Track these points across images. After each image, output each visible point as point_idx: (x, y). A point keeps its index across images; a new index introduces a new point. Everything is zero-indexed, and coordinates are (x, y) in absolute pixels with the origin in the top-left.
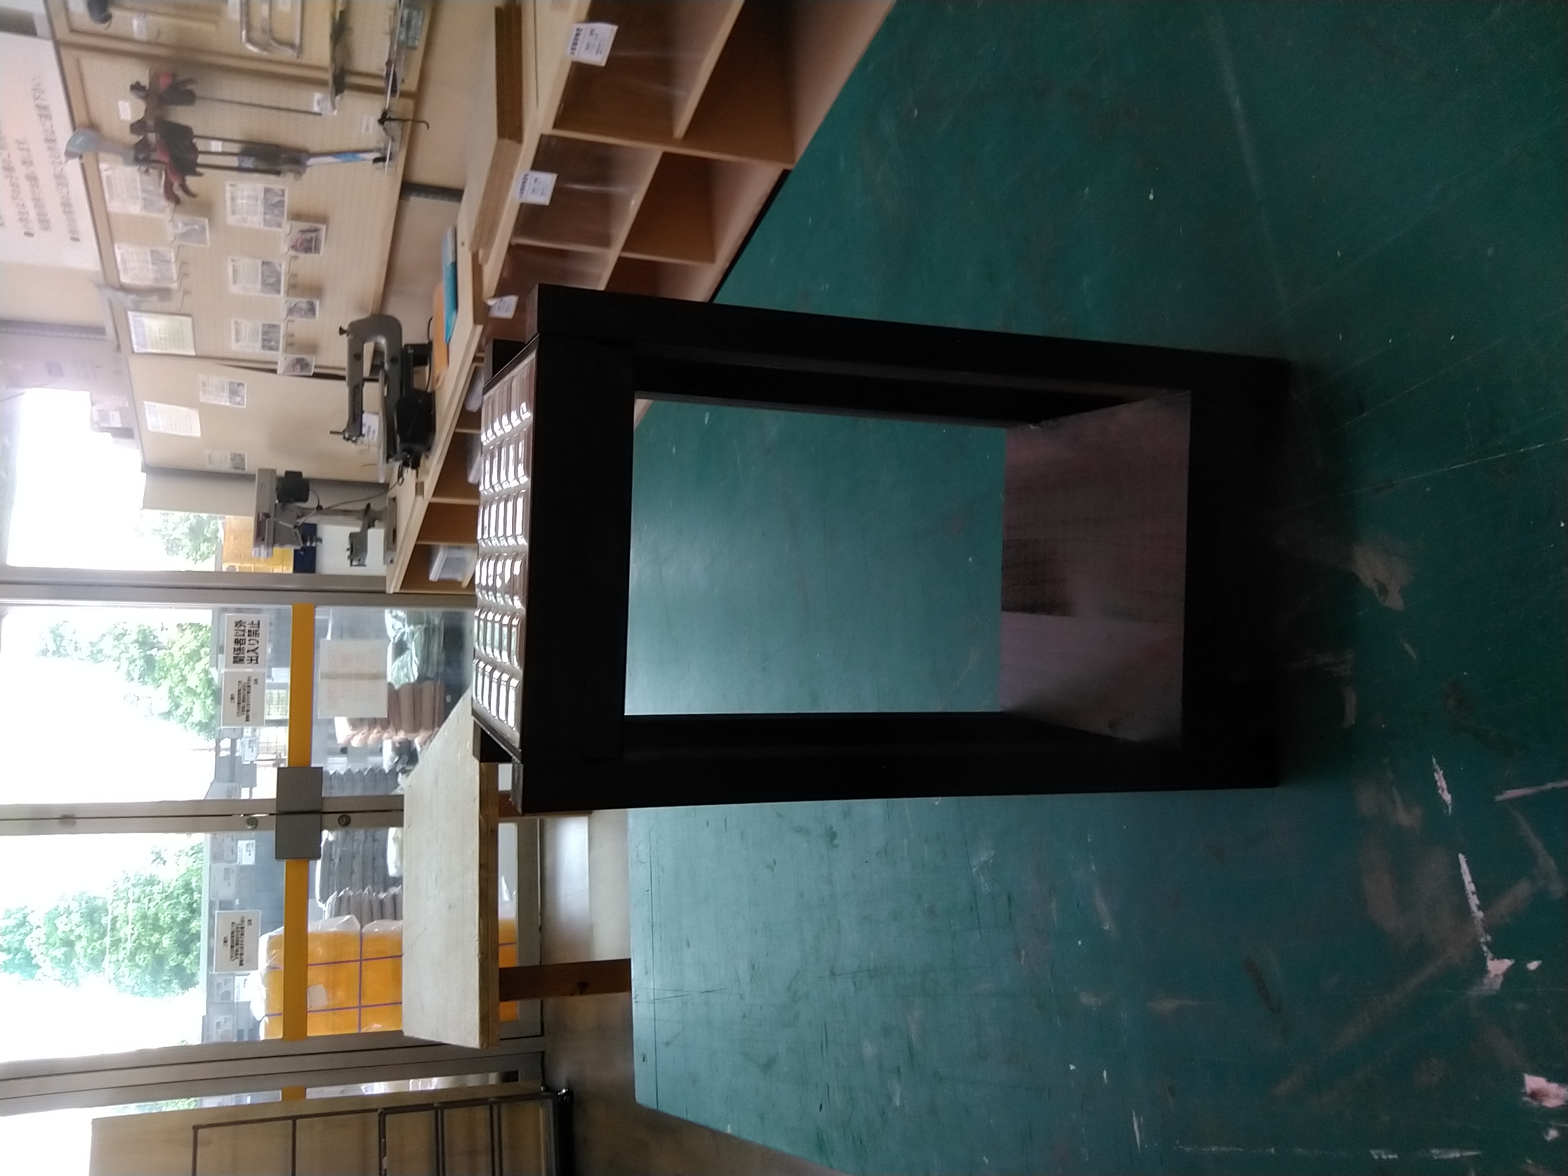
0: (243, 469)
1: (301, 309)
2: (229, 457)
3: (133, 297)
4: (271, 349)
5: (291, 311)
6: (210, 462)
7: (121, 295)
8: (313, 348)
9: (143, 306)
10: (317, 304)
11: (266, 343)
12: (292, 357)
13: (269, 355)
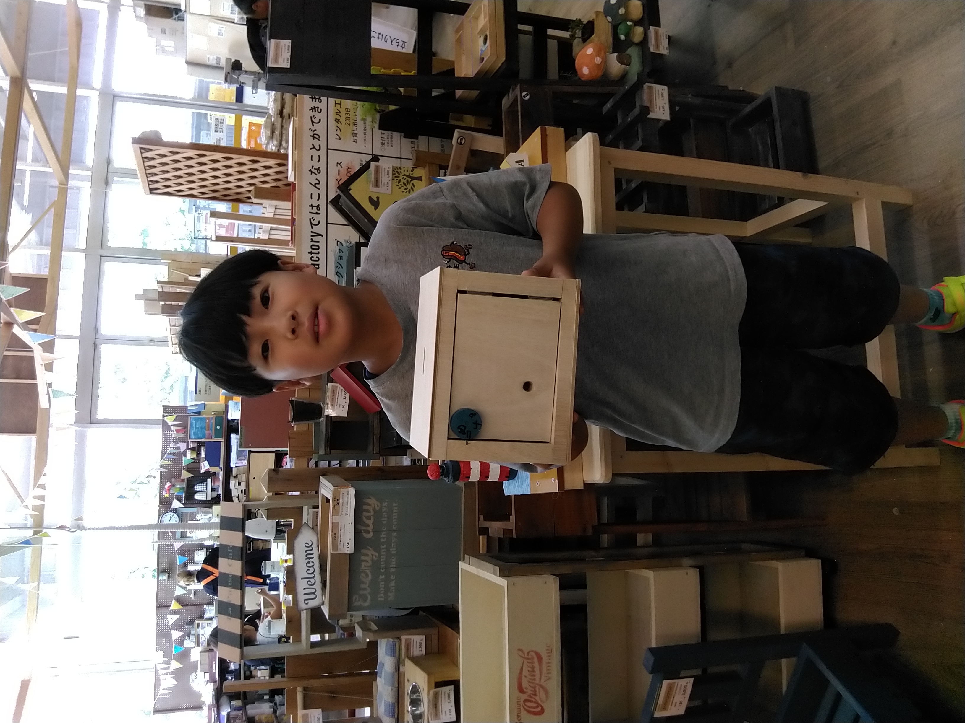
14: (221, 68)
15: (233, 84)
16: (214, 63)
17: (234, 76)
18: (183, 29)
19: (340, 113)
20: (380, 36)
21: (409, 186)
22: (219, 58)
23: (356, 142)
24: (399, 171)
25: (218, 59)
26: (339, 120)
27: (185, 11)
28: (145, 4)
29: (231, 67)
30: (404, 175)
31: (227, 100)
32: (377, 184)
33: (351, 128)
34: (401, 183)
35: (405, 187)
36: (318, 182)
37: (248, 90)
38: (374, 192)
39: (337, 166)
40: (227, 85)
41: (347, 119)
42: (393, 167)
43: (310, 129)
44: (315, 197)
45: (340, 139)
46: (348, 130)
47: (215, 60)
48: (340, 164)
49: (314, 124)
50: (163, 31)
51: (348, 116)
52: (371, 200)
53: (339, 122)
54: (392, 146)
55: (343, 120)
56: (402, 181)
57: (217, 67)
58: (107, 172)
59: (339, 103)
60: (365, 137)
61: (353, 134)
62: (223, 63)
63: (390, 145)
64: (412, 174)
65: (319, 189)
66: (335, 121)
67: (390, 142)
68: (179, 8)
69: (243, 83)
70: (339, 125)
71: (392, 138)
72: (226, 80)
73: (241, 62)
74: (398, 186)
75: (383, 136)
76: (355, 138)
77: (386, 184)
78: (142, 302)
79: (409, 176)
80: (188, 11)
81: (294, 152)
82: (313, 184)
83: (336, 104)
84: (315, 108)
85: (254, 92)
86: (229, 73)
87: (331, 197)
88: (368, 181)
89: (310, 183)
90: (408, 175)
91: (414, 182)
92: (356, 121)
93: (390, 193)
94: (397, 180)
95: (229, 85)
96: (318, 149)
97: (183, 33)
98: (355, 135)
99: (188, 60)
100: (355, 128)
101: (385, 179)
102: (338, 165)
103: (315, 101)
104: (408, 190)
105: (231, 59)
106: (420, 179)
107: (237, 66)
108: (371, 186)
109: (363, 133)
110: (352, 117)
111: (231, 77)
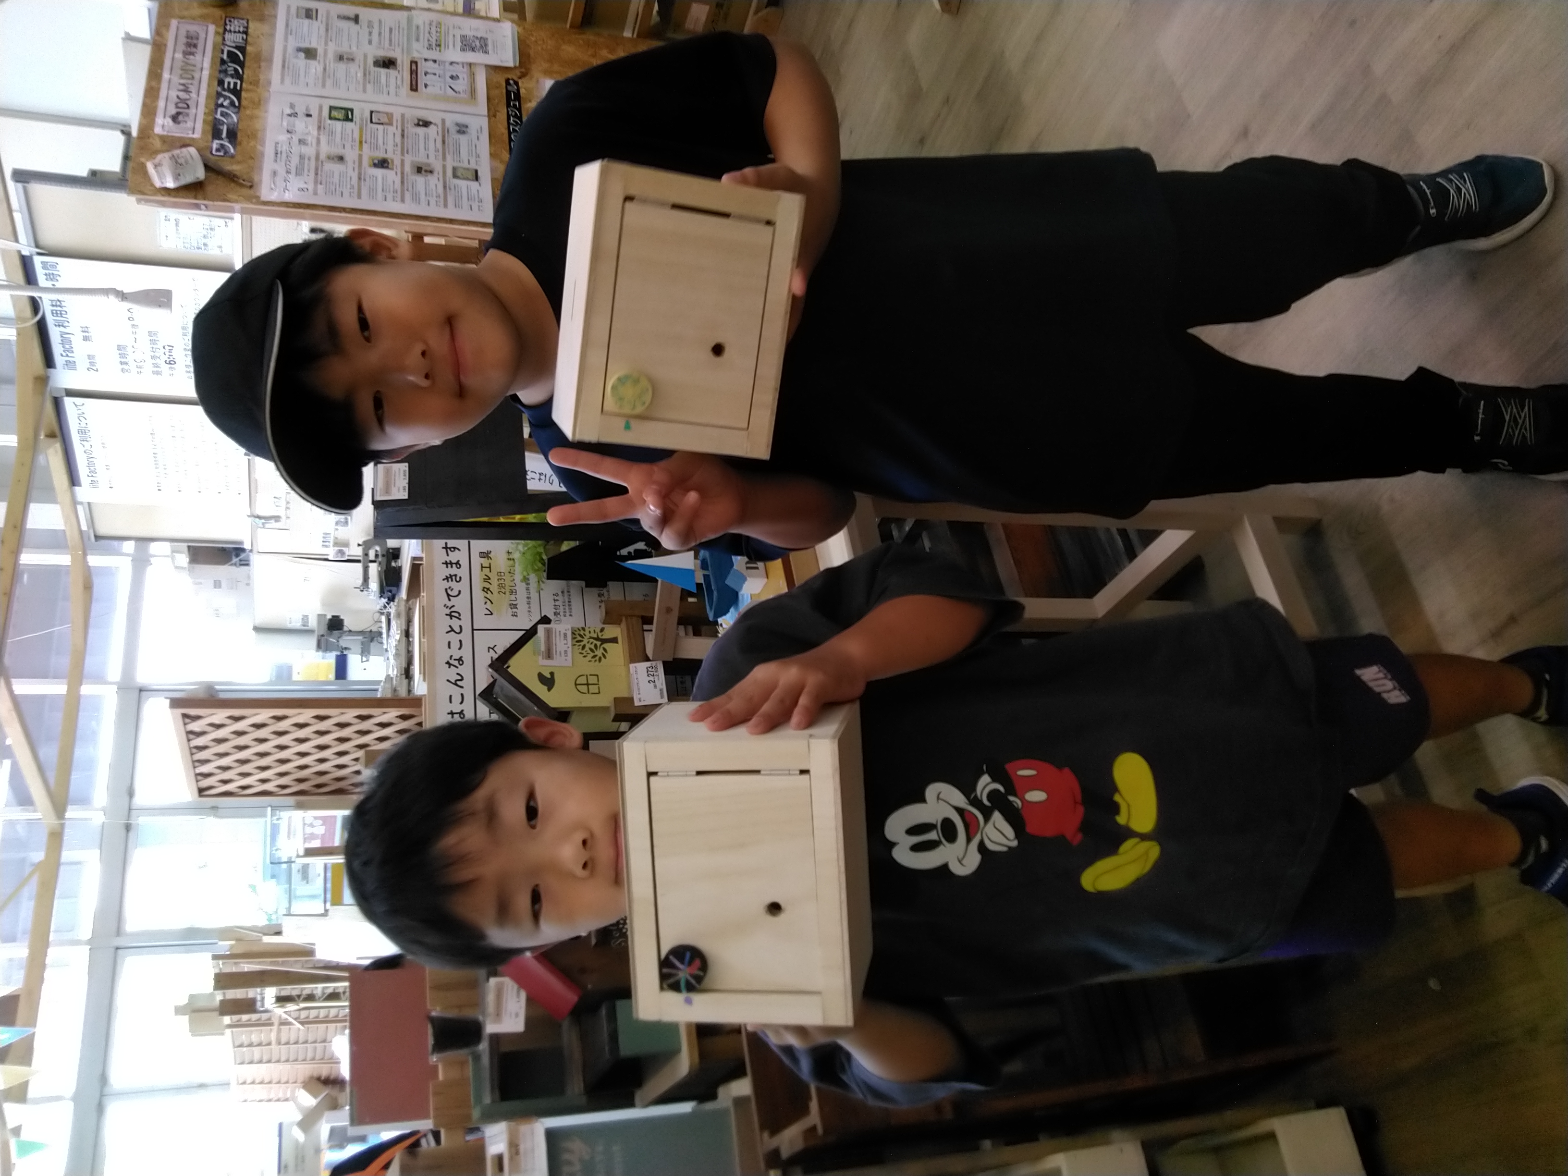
0: (308, 626)
1: (341, 522)
2: (301, 617)
3: (263, 521)
4: (326, 546)
5: (337, 523)
6: (290, 623)
7: (257, 520)
8: (346, 545)
9: (267, 526)
10: (349, 518)
11: (325, 544)
12: (337, 548)
13: (324, 551)
14: (310, 632)
15: (331, 651)
16: (297, 624)
17: (331, 639)
18: (249, 577)
19: (490, 579)
20: (543, 477)
21: (599, 653)
22: (307, 616)
23: (516, 616)
24: (582, 633)
25: (305, 618)
26: (488, 589)
27: (251, 551)
28: (189, 547)
29: (326, 627)
30: (591, 638)
31: (322, 678)
32: (549, 655)
33: (507, 598)
34: (587, 648)
35: (592, 654)
36: (459, 678)
37: (354, 661)
38: (545, 666)
39: (489, 651)
40: (320, 653)
41: (501, 586)
42: (572, 628)
43: (445, 605)
44: (457, 699)
45: (492, 614)
46: (502, 602)
47: (301, 621)
48: (493, 649)
49: (451, 598)
50: (217, 584)
51: (502, 582)
52: (542, 678)
53: (489, 592)
54: (571, 615)
55: (494, 587)
56: (588, 646)
57: (304, 631)
58: (130, 809)
59: (488, 566)
60: (530, 607)
61: (510, 605)
62: (313, 623)
63: (568, 614)
64: (602, 635)
65: (462, 687)
66: (483, 590)
67: (567, 610)
68: (241, 546)
69: (346, 648)
70: (488, 596)
71: (570, 605)
72: (319, 647)
73: (342, 617)
74: (581, 653)
75: (557, 603)
76: (515, 610)
77: (563, 653)
78: (186, 1018)
79: (597, 639)
80: (255, 550)
81: (422, 640)
82: (454, 682)
83: (482, 567)
84: (451, 576)
85: (364, 659)
86: (323, 636)
87: (481, 686)
88: (536, 652)
89: (448, 681)
90: (595, 636)
91: (606, 645)
92: (515, 588)
93: (571, 665)
94: (580, 645)
95: (324, 654)
96: (458, 630)
97: (248, 584)
98: (514, 606)
99: (257, 625)
100: (513, 597)
101: (562, 645)
102: (491, 650)
103: (452, 567)
104: (597, 658)
105: (325, 615)
106: (614, 640)
107: (335, 624)
108: (540, 658)
109: (526, 603)
110: (508, 583)
111: (327, 641)
